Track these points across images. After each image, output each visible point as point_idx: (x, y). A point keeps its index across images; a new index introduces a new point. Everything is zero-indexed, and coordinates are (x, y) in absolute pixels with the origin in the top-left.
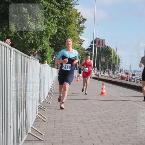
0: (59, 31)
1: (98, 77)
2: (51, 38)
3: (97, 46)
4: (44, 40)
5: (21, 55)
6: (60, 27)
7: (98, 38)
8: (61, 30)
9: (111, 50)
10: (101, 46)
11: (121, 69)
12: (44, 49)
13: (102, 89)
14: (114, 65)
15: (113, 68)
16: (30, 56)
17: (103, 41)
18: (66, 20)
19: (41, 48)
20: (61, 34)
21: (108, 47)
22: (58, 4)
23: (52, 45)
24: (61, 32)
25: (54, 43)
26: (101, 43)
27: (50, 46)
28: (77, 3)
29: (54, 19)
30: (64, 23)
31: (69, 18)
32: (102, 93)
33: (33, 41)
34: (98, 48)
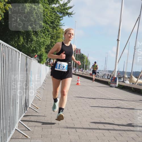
0: (52, 42)
1: (75, 73)
2: (46, 47)
3: (76, 53)
4: (41, 48)
5: (26, 57)
6: (52, 40)
7: (76, 48)
8: (53, 42)
9: (85, 56)
10: (78, 54)
11: (90, 69)
12: (41, 54)
13: (78, 81)
14: (86, 66)
15: (85, 68)
16: (32, 57)
17: (79, 50)
18: (56, 36)
19: (39, 53)
20: (53, 44)
21: (82, 54)
22: (51, 25)
23: (46, 51)
24: (53, 43)
25: (48, 50)
26: (78, 51)
27: (45, 52)
28: (63, 25)
29: (49, 34)
30: (55, 37)
31: (58, 34)
32: (78, 84)
33: (34, 48)
34: (77, 55)
